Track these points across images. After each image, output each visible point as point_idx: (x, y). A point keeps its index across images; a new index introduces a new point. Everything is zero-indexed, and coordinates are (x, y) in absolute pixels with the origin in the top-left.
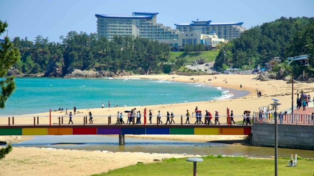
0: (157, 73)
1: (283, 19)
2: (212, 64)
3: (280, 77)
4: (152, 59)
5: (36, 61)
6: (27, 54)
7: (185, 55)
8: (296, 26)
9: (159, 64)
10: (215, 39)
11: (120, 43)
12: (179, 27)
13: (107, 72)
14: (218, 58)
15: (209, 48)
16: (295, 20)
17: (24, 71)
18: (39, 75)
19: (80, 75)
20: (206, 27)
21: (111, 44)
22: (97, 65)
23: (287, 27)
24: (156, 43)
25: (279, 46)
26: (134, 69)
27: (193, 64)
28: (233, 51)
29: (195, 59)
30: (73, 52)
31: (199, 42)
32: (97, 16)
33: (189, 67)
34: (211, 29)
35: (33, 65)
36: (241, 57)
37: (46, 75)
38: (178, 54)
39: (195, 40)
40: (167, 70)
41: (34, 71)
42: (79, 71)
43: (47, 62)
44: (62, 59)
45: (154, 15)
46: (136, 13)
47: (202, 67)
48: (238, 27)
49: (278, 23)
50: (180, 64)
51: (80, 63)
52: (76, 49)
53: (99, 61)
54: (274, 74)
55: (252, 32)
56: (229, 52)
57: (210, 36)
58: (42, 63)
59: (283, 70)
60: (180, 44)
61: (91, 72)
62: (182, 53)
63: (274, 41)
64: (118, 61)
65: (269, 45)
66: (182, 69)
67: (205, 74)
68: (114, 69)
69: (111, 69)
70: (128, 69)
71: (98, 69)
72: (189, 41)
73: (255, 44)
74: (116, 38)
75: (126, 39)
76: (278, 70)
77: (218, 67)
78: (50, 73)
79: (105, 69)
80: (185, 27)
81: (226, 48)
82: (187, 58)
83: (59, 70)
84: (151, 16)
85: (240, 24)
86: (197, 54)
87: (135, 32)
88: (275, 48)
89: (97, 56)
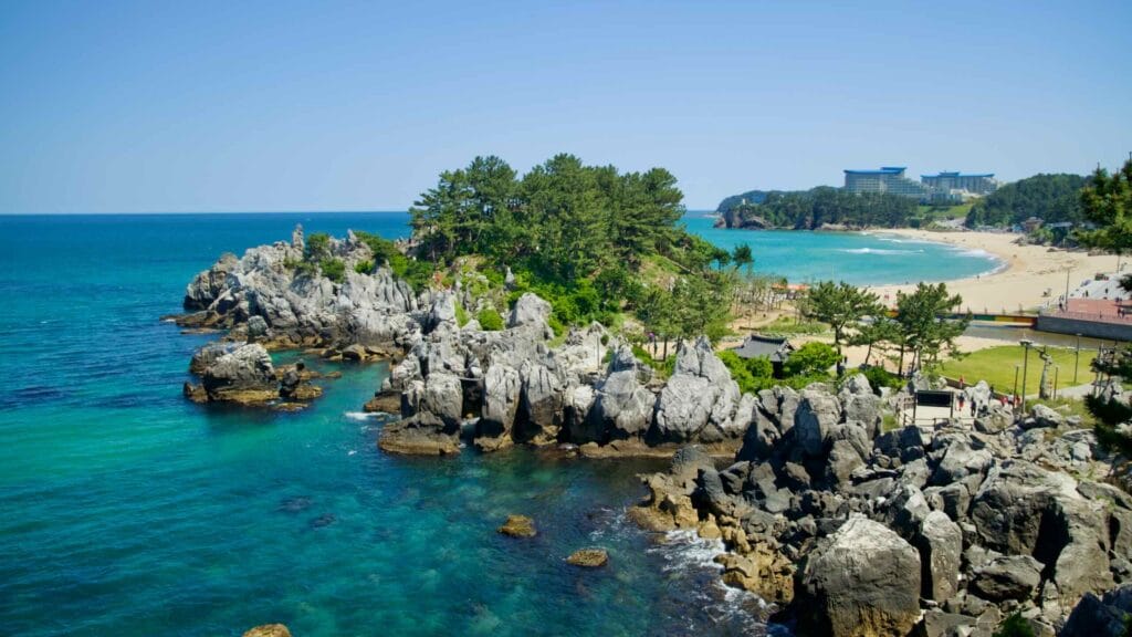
0: (904, 227)
1: (1040, 176)
2: (963, 220)
3: (1039, 243)
4: (898, 214)
5: (786, 214)
6: (779, 208)
7: (933, 210)
8: (1055, 183)
9: (906, 219)
10: (966, 194)
11: (868, 198)
12: (925, 179)
13: (854, 227)
14: (970, 214)
15: (959, 203)
16: (1054, 176)
17: (776, 224)
18: (789, 228)
19: (829, 229)
20: (954, 178)
21: (859, 199)
22: (846, 219)
23: (1045, 185)
24: (904, 198)
25: (1035, 205)
26: (881, 224)
27: (942, 219)
28: (986, 208)
29: (945, 214)
30: (823, 207)
31: (948, 197)
32: (846, 172)
33: (938, 223)
34: (959, 181)
35: (784, 219)
36: (994, 215)
37: (796, 228)
38: (926, 208)
39: (944, 195)
40: (915, 225)
41: (785, 224)
42: (827, 225)
43: (797, 216)
44: (812, 213)
45: (903, 169)
46: (884, 169)
47: (952, 224)
48: (989, 179)
49: (1036, 180)
50: (929, 220)
51: (829, 218)
52: (825, 204)
53: (847, 216)
54: (1034, 240)
55: (1007, 189)
56: (982, 210)
57: (961, 191)
58: (792, 216)
59: (1042, 236)
60: (929, 199)
61: (839, 226)
62: (930, 208)
63: (1030, 199)
64: (865, 216)
65: (1024, 202)
66: (931, 225)
67: (956, 231)
68: (861, 224)
69: (858, 223)
70: (875, 224)
71: (846, 223)
72: (939, 195)
73: (1010, 201)
74: (864, 193)
75: (875, 194)
76: (1036, 235)
77: (970, 224)
78: (800, 226)
79: (853, 223)
80: (932, 178)
81: (977, 204)
82: (936, 213)
83: (808, 224)
84: (899, 171)
85: (991, 176)
86: (947, 209)
87: (882, 187)
88: (1031, 206)
89: (846, 211)
